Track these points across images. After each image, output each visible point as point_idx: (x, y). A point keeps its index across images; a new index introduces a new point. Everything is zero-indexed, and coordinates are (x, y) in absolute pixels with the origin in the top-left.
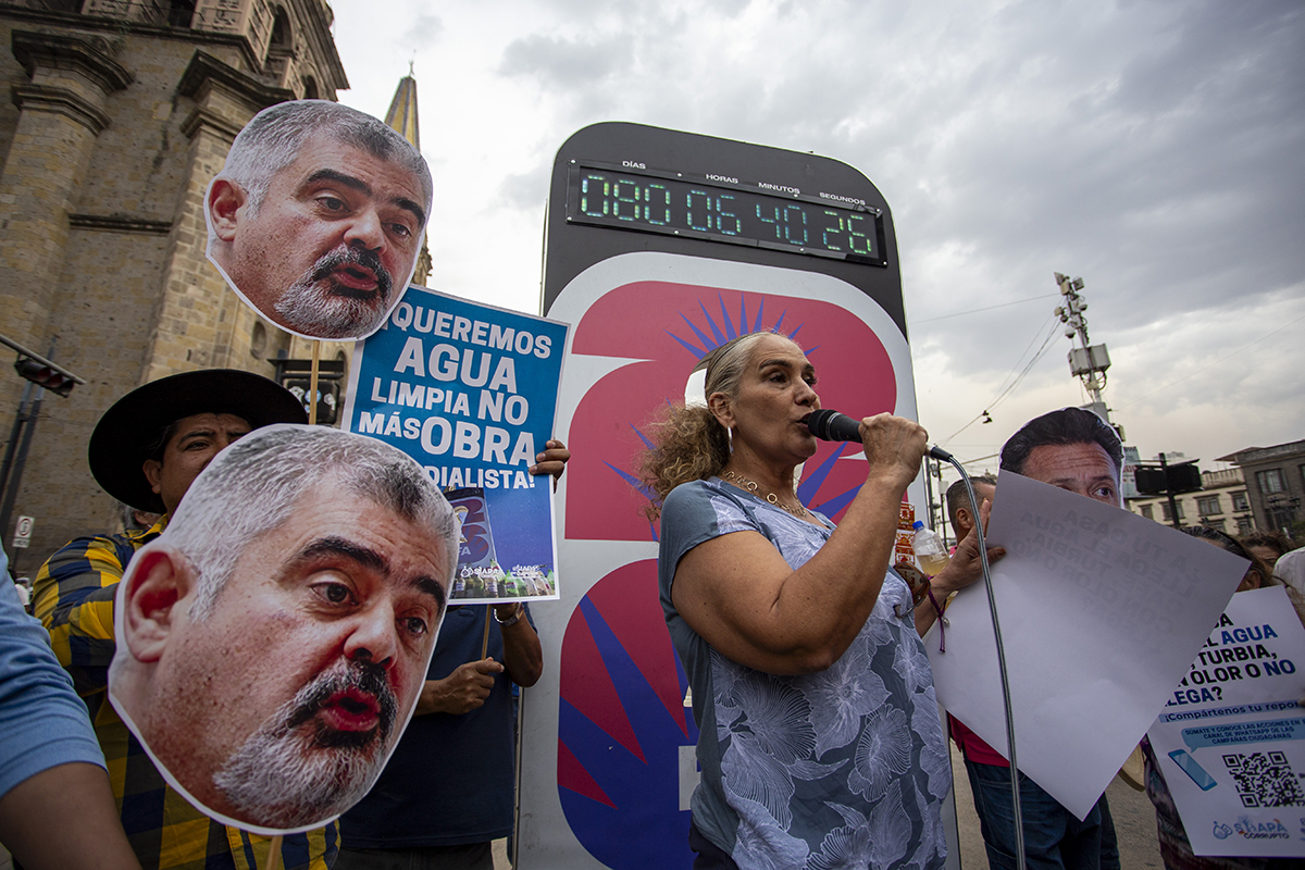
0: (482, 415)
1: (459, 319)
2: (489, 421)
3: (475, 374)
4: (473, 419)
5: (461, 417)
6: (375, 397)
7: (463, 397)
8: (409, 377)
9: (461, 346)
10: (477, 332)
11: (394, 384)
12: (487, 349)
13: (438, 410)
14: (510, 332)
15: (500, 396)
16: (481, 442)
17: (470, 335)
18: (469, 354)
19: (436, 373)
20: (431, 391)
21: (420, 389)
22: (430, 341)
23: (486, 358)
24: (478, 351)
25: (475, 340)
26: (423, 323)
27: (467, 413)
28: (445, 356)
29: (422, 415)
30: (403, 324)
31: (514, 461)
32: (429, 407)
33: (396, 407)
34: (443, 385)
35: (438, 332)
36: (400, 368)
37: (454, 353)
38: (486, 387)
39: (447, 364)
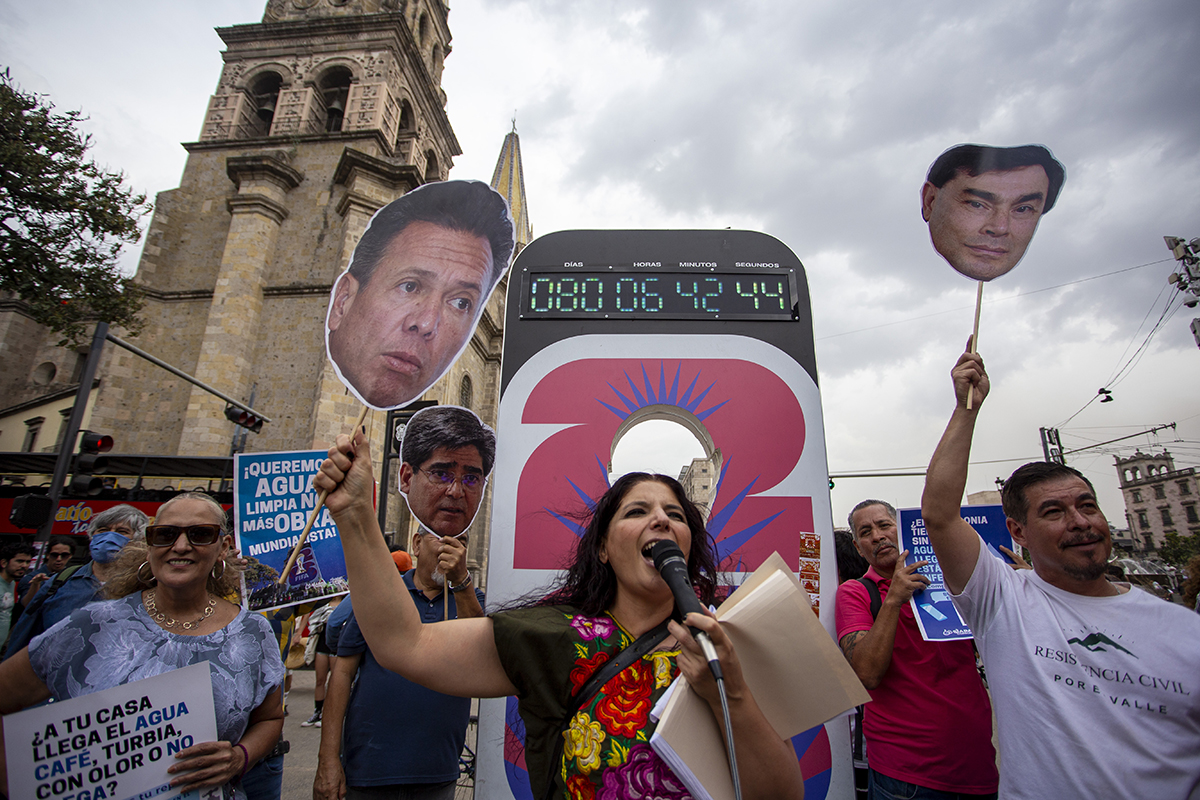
0: (303, 507)
1: (284, 463)
2: (307, 508)
3: (297, 487)
4: (299, 509)
5: (293, 510)
6: (249, 513)
7: (292, 500)
8: (264, 498)
9: (287, 475)
10: (294, 466)
11: (257, 503)
12: (301, 473)
13: (281, 510)
14: (311, 461)
15: (312, 495)
16: (305, 520)
17: (291, 469)
18: (292, 478)
19: (277, 492)
20: (276, 502)
21: (270, 502)
22: (271, 478)
23: (301, 478)
24: (296, 475)
25: (294, 471)
26: (266, 470)
27: (295, 508)
28: (280, 483)
29: (273, 515)
30: (256, 474)
31: (324, 525)
32: (276, 510)
33: (260, 515)
34: (281, 498)
35: (274, 472)
36: (258, 495)
37: (284, 480)
38: (303, 492)
39: (282, 486)
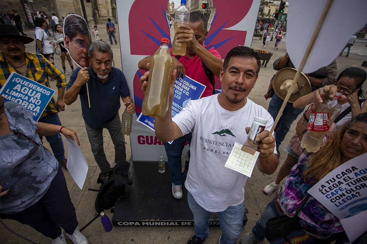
0: (30, 101)
1: (31, 84)
2: (31, 102)
3: (31, 94)
4: (28, 101)
5: (25, 100)
6: (7, 92)
7: (27, 97)
8: (16, 91)
9: (30, 88)
10: (34, 87)
11: (12, 91)
12: (35, 90)
13: (20, 98)
14: (42, 89)
15: (35, 99)
16: (28, 105)
17: (32, 87)
18: (31, 90)
19: (22, 91)
20: (20, 94)
21: (18, 93)
22: (23, 86)
23: (35, 92)
24: (33, 90)
25: (33, 88)
26: (22, 83)
27: (27, 100)
28: (26, 89)
29: (16, 98)
30: (18, 82)
31: (34, 110)
32: (18, 97)
33: (11, 95)
34: (23, 94)
35: (25, 85)
36: (14, 89)
37: (28, 89)
38: (33, 97)
39: (25, 91)
